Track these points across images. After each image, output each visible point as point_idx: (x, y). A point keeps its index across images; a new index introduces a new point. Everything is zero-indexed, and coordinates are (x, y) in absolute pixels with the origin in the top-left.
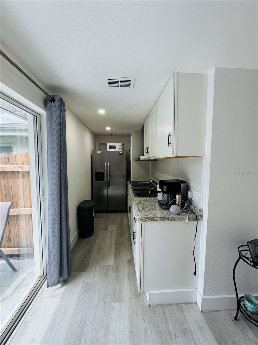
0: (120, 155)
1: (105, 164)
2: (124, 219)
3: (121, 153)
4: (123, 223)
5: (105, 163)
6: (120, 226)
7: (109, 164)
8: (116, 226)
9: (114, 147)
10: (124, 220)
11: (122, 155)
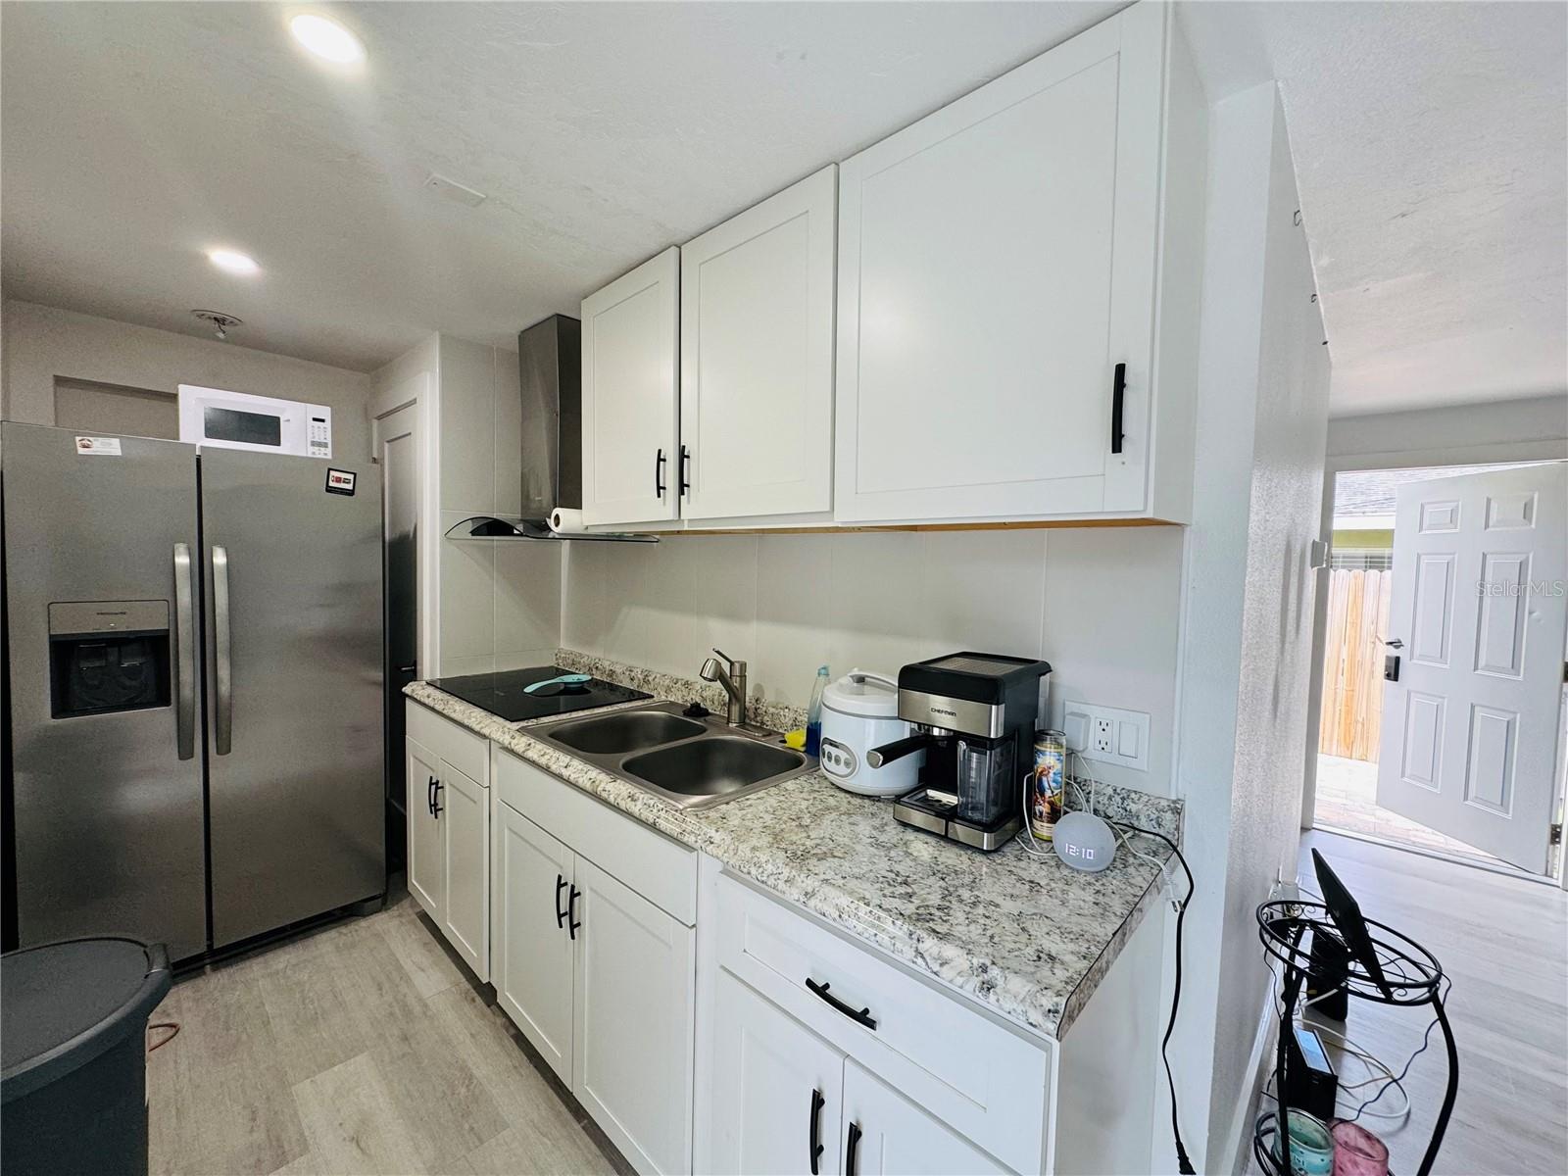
0: (329, 489)
1: (182, 560)
2: (399, 968)
3: (338, 480)
4: (417, 1009)
5: (181, 548)
6: (405, 1038)
7: (219, 559)
8: (362, 1059)
9: (266, 429)
10: (408, 980)
11: (351, 493)
